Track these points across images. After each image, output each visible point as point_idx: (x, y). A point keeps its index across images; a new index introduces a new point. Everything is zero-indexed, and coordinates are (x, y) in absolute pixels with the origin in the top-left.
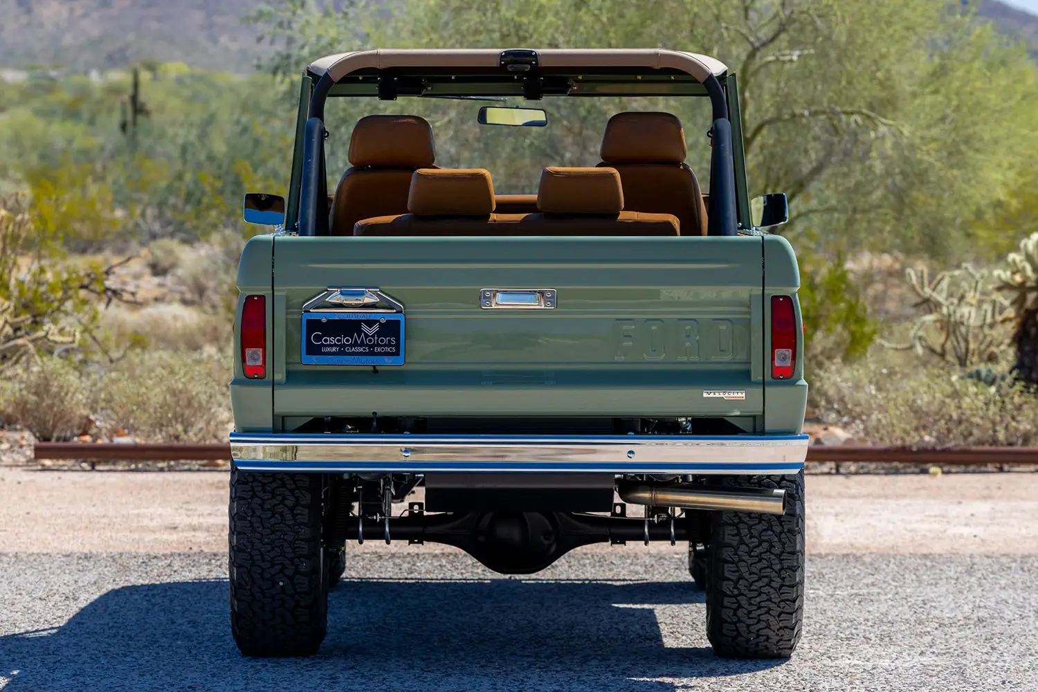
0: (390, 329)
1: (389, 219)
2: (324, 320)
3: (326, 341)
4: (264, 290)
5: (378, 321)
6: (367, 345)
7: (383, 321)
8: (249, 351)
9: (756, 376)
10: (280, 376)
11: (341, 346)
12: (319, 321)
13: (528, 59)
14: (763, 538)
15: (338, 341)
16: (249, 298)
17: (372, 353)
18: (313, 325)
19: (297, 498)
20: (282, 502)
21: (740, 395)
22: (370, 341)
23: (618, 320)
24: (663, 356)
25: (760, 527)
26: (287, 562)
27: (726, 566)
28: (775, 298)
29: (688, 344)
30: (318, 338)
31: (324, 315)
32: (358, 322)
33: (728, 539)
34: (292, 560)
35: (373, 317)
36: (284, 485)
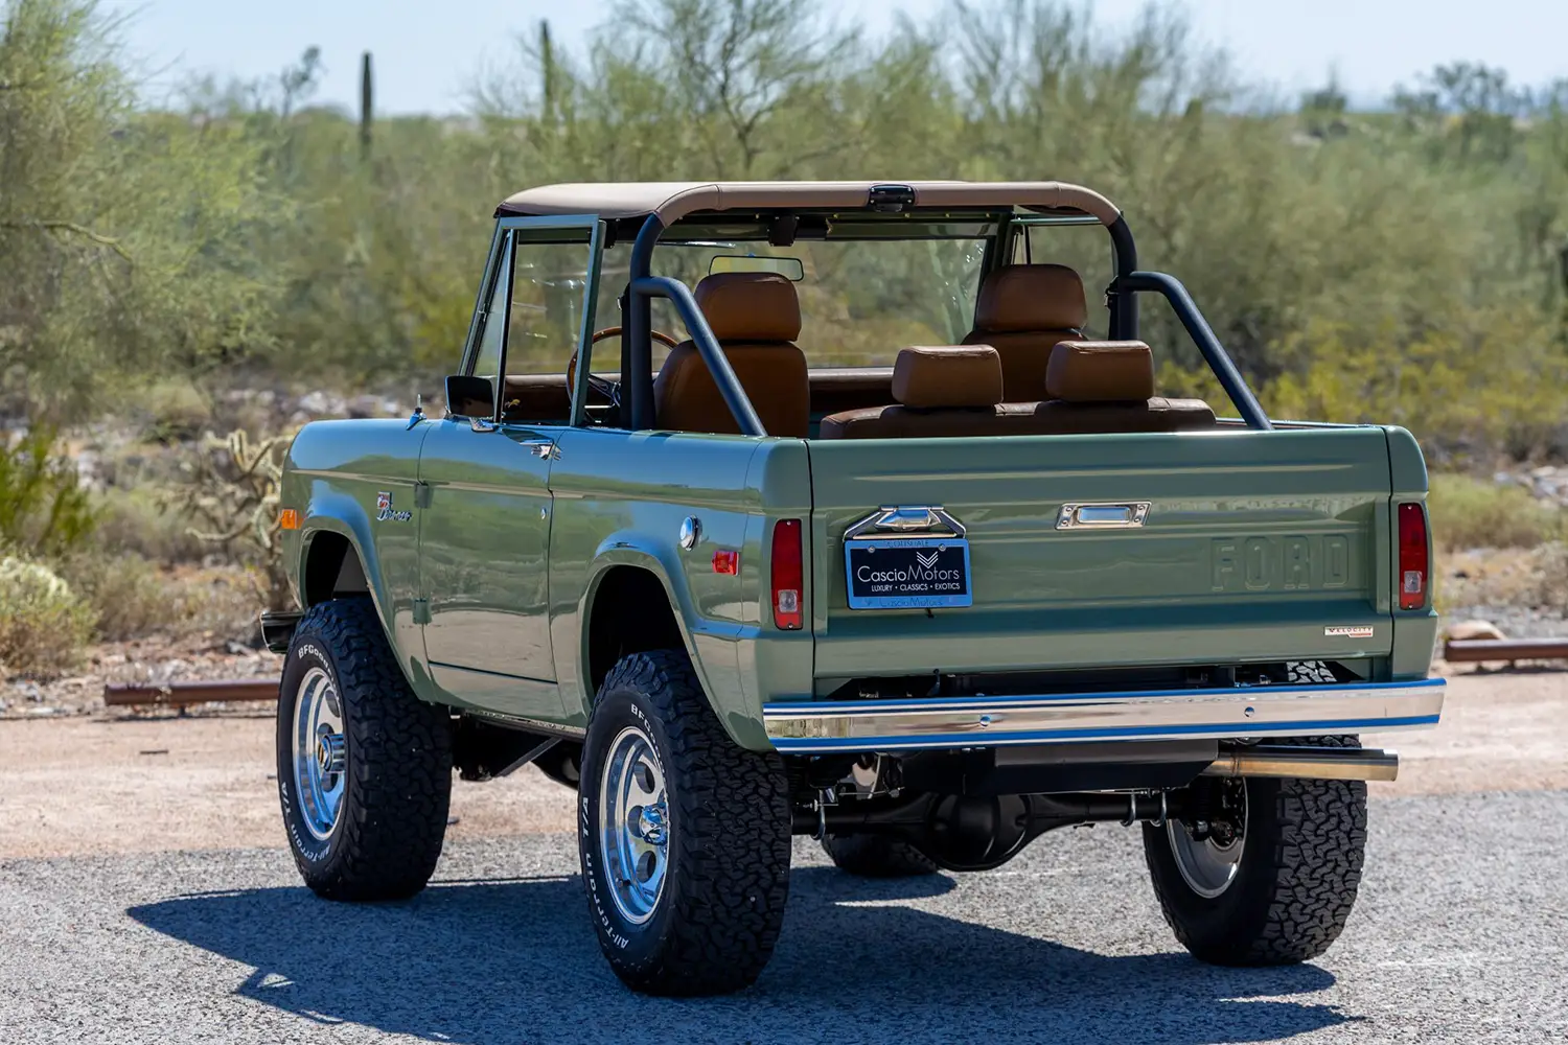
0: (952, 559)
1: (875, 413)
2: (871, 550)
3: (876, 577)
4: (799, 512)
5: (937, 549)
6: (926, 581)
7: (942, 549)
8: (783, 597)
9: (1383, 606)
10: (821, 625)
11: (894, 583)
12: (865, 551)
13: (902, 196)
14: (1332, 811)
15: (891, 576)
16: (782, 522)
17: (932, 592)
18: (860, 556)
19: (773, 785)
20: (755, 791)
21: (1367, 631)
22: (929, 575)
23: (1214, 539)
24: (1267, 586)
25: (1326, 798)
26: (763, 870)
27: (1285, 849)
28: (1403, 506)
29: (1297, 568)
30: (865, 574)
31: (871, 543)
32: (913, 551)
33: (1289, 815)
34: (769, 867)
35: (931, 545)
36: (754, 769)
